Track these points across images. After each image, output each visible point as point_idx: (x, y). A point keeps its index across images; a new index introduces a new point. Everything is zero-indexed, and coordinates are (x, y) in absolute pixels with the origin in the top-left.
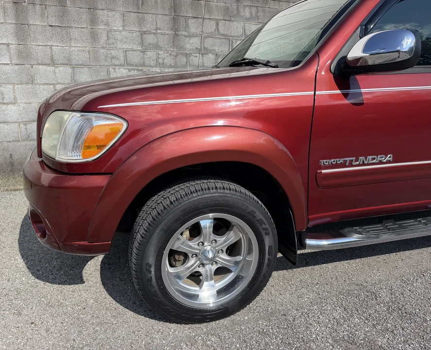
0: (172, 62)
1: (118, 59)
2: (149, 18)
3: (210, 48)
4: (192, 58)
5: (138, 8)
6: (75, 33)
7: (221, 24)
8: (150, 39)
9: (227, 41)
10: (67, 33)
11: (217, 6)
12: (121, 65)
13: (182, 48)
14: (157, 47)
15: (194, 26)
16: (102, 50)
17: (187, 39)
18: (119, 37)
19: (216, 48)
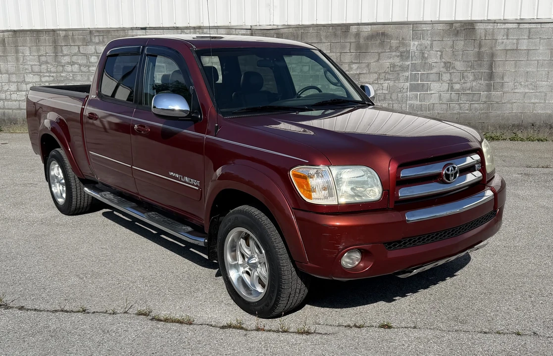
0: (55, 70)
1: (28, 70)
2: (42, 48)
3: (75, 61)
4: (65, 67)
5: (37, 44)
6: (9, 58)
7: (81, 48)
8: (43, 59)
9: (86, 57)
10: (7, 58)
11: (78, 38)
12: (30, 73)
13: (60, 62)
14: (47, 63)
15: (65, 50)
16: (21, 66)
17: (62, 57)
18: (28, 59)
19: (79, 61)
